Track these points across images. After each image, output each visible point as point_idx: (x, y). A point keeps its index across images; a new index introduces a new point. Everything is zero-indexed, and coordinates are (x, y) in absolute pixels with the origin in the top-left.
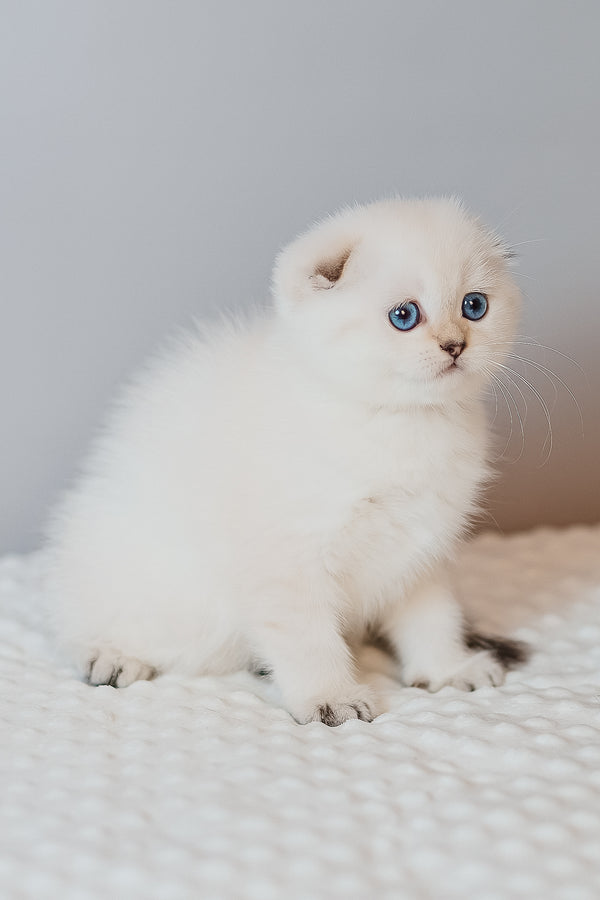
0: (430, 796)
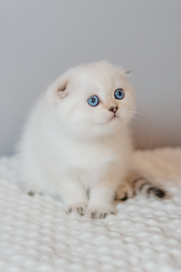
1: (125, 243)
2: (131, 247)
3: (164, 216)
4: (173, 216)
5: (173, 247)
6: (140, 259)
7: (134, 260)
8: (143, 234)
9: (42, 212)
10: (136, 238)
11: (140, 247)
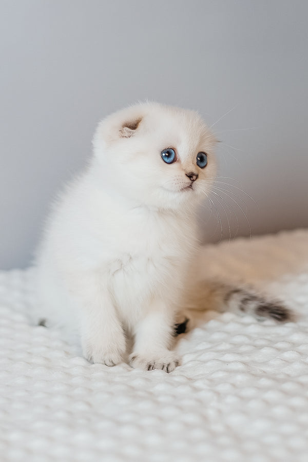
0: (234, 385)
1: (196, 390)
2: (205, 395)
3: (247, 345)
4: (260, 342)
5: (267, 389)
6: (220, 412)
7: (211, 413)
8: (221, 375)
9: (67, 353)
10: (211, 380)
11: (218, 394)
